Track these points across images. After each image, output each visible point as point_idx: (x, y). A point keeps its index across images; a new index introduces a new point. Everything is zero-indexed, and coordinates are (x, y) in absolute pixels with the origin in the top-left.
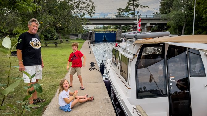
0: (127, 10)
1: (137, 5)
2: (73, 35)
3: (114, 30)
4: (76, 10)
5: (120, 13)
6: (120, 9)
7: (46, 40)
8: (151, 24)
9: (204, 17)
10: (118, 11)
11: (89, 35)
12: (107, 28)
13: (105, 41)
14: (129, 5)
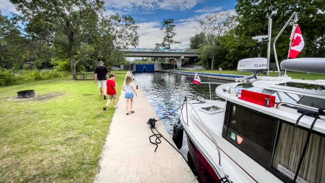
0: (163, 45)
1: (171, 41)
2: (115, 66)
3: (153, 62)
4: (118, 40)
5: (156, 48)
6: (157, 44)
7: (88, 71)
8: (185, 57)
9: (230, 51)
10: (156, 46)
11: (130, 66)
12: (146, 60)
13: (145, 71)
14: (165, 41)
